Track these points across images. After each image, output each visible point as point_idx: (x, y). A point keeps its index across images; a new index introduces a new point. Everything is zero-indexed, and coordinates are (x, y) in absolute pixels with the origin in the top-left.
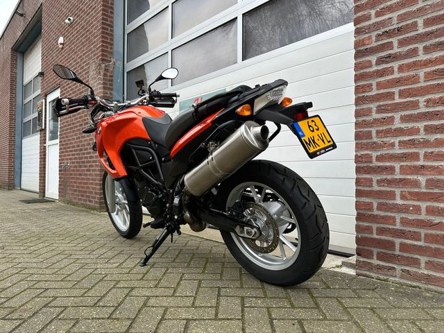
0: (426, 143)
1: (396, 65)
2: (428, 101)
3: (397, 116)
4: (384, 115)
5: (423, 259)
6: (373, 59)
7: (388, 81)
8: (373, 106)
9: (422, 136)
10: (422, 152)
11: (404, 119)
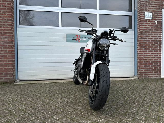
0: (151, 56)
1: (147, 42)
2: (151, 49)
3: (147, 51)
4: (145, 50)
5: (150, 74)
6: (144, 40)
7: (146, 44)
8: (144, 48)
9: (150, 54)
10: (150, 57)
11: (148, 51)
